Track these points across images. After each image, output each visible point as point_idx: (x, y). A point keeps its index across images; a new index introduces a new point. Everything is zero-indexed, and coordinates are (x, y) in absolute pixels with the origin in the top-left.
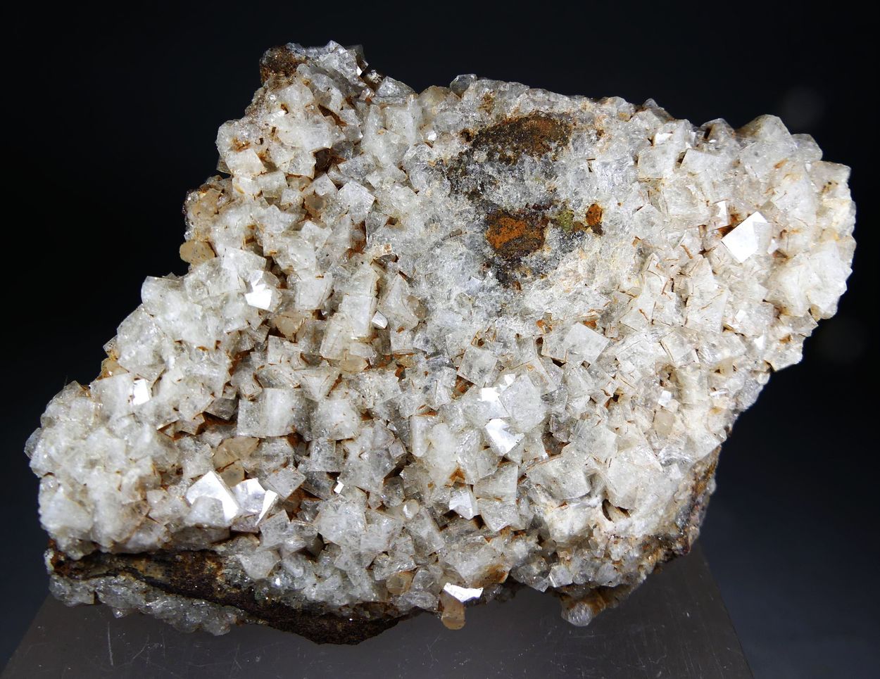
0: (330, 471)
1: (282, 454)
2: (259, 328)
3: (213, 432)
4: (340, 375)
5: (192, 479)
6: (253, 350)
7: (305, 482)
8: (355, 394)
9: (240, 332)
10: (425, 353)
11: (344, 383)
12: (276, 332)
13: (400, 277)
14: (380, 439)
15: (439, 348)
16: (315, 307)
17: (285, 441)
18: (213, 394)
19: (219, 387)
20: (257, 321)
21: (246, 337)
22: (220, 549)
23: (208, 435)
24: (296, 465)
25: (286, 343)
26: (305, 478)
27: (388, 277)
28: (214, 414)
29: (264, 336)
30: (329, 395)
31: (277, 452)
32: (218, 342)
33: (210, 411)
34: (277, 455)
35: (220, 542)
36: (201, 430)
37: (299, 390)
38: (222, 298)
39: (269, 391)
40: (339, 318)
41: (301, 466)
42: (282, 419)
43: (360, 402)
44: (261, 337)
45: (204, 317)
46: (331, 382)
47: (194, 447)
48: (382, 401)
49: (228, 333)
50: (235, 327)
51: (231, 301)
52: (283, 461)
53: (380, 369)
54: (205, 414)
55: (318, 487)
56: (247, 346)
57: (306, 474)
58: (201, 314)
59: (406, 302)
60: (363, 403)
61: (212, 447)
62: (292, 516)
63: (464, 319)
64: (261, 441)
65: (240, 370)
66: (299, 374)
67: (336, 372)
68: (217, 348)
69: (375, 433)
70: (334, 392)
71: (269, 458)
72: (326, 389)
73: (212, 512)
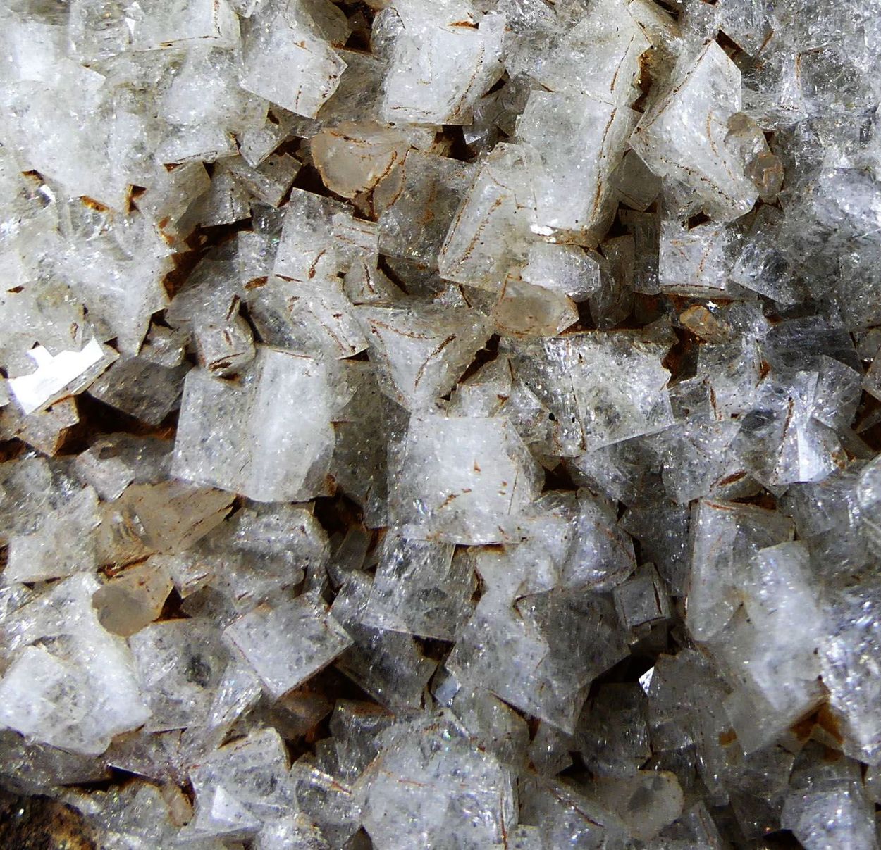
0: (423, 634)
1: (289, 553)
2: (266, 166)
3: (104, 454)
4: (494, 342)
5: (30, 585)
6: (245, 224)
7: (348, 653)
8: (528, 402)
9: (211, 168)
10: (769, 303)
11: (502, 363)
12: (309, 179)
13: (716, 54)
14: (586, 568)
15: (817, 293)
16: (441, 115)
17: (306, 519)
18: (113, 343)
19: (131, 327)
20: (260, 145)
21: (226, 183)
22: (89, 805)
23: (87, 461)
24: (330, 595)
25: (342, 218)
26: (350, 640)
27: (679, 44)
28: (116, 404)
29: (281, 188)
30: (448, 399)
31: (278, 547)
32: (137, 191)
33: (101, 391)
34: (276, 558)
35: (87, 787)
36: (73, 443)
37: (363, 367)
38: (166, 59)
39: (273, 358)
40: (509, 160)
41: (343, 602)
42: (297, 450)
43: (541, 429)
44: (272, 193)
45: (106, 111)
46: (462, 355)
47: (48, 491)
48: (607, 441)
49: (170, 167)
50: (189, 149)
51: (189, 68)
52: (291, 578)
53: (618, 335)
54: (84, 401)
55: (385, 673)
56: (229, 211)
57: (355, 629)
58: (98, 100)
59: (721, 131)
60: (549, 436)
61: (101, 499)
62: (298, 749)
64: (239, 504)
65: (200, 280)
66: (366, 316)
67: (476, 333)
68: (133, 207)
69: (574, 537)
70: (466, 391)
71: (252, 560)
72: (443, 377)
73: (52, 706)
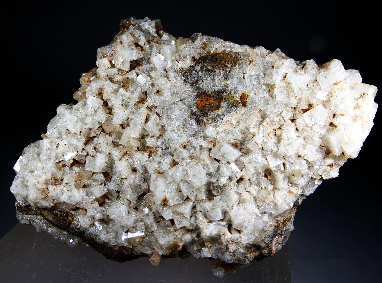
0: (116, 190)
1: (100, 180)
2: (98, 129)
3: (76, 167)
4: (126, 152)
5: (66, 184)
6: (95, 137)
7: (107, 193)
8: (131, 160)
9: (90, 129)
10: (162, 148)
11: (127, 155)
12: (103, 131)
13: (156, 115)
14: (137, 181)
15: (168, 146)
16: (120, 123)
17: (102, 175)
18: (78, 152)
19: (80, 150)
20: (97, 126)
21: (92, 131)
22: (73, 213)
23: (74, 168)
24: (105, 185)
25: (107, 136)
26: (107, 191)
27: (151, 114)
28: (78, 160)
29: (100, 132)
30: (120, 159)
31: (98, 179)
32: (81, 132)
33: (76, 158)
34: (98, 180)
35: (73, 210)
36: (72, 165)
37: (109, 155)
38: (85, 115)
39: (98, 154)
40: (129, 129)
41: (106, 186)
42: (101, 166)
43: (132, 164)
44: (98, 133)
45: (77, 121)
46: (122, 154)
47: (69, 171)
48: (140, 165)
49: (85, 129)
50: (88, 127)
51: (88, 116)
52: (100, 183)
53: (142, 152)
54: (74, 160)
55: (112, 195)
56: (93, 135)
57: (108, 189)
58: (76, 120)
59: (155, 125)
60: (133, 165)
61: (76, 173)
62: (101, 205)
63: (179, 136)
64: (94, 173)
65: (89, 144)
66: (110, 149)
67: (124, 151)
68: (80, 134)
69: (135, 177)
70: (123, 159)
71: (95, 180)
72: (120, 157)
73: (69, 198)
